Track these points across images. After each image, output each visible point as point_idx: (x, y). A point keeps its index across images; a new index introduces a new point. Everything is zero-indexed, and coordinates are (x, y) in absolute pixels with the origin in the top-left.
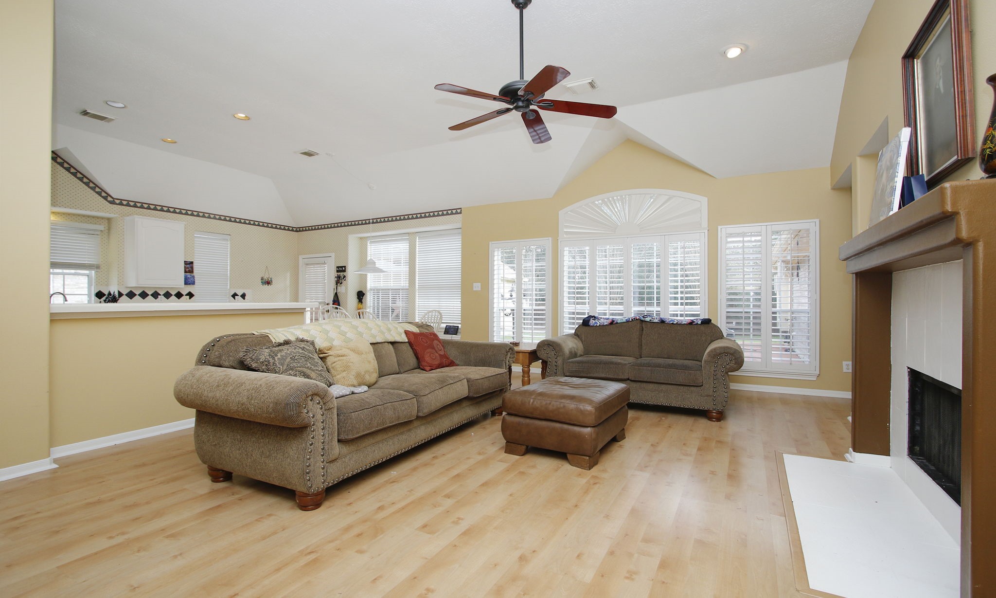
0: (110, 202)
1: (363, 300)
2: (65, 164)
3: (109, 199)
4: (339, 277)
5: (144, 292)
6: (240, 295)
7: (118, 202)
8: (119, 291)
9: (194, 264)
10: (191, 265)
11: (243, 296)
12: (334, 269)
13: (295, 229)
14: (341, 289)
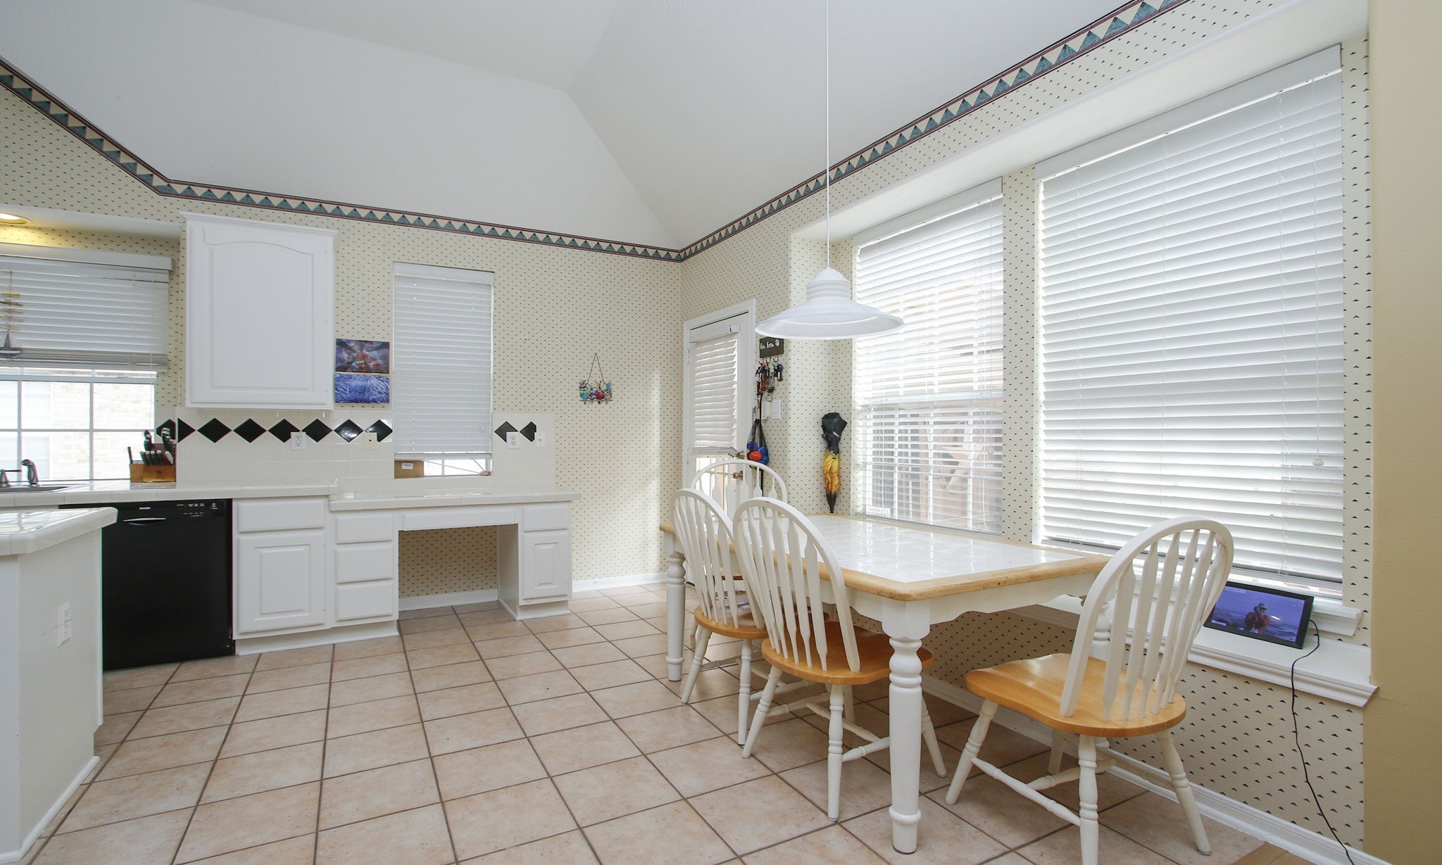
0: (158, 190)
1: (842, 445)
2: (34, 92)
3: (157, 182)
4: (763, 370)
5: (250, 422)
6: (519, 430)
7: (180, 189)
8: (179, 420)
9: (393, 349)
10: (383, 351)
11: (530, 431)
12: (755, 348)
13: (674, 255)
14: (771, 409)
